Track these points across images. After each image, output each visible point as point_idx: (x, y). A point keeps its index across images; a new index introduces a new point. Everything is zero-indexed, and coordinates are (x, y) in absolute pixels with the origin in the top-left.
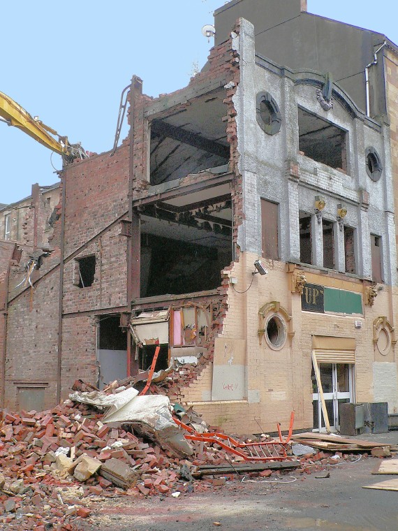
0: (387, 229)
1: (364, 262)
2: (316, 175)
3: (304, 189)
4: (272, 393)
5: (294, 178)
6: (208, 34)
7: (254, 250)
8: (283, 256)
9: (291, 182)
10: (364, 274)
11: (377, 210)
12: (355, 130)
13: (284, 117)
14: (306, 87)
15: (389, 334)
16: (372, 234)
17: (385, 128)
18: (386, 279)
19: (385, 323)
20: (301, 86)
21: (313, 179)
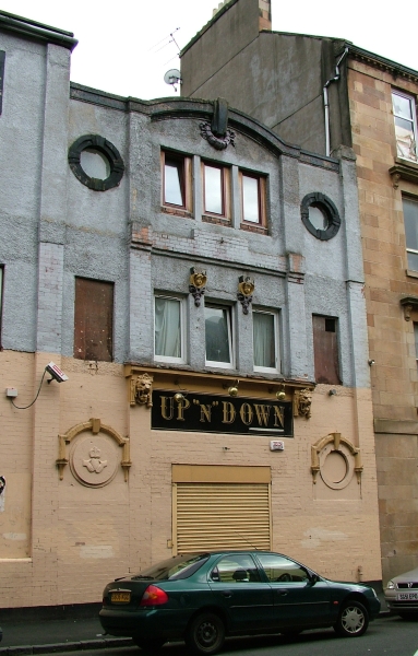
0: (348, 307)
1: (293, 356)
2: (193, 238)
3: (169, 259)
4: (82, 547)
5: (142, 246)
6: (171, 81)
7: (53, 349)
8: (118, 354)
9: (136, 251)
10: (293, 372)
11: (327, 281)
12: (280, 172)
13: (128, 165)
14: (177, 122)
15: (350, 458)
16: (315, 315)
17: (345, 165)
18: (346, 378)
19: (337, 442)
20: (168, 121)
21: (187, 244)
